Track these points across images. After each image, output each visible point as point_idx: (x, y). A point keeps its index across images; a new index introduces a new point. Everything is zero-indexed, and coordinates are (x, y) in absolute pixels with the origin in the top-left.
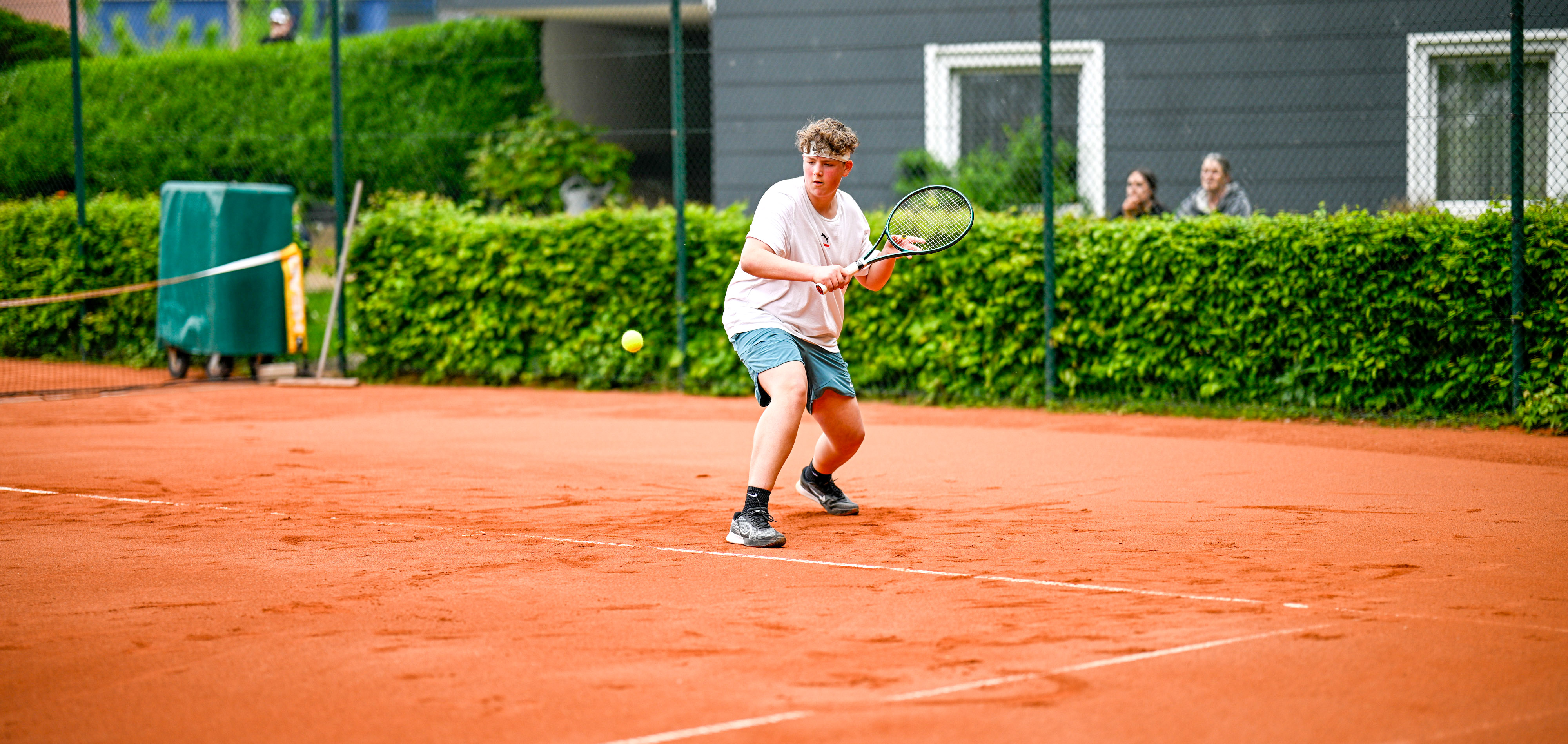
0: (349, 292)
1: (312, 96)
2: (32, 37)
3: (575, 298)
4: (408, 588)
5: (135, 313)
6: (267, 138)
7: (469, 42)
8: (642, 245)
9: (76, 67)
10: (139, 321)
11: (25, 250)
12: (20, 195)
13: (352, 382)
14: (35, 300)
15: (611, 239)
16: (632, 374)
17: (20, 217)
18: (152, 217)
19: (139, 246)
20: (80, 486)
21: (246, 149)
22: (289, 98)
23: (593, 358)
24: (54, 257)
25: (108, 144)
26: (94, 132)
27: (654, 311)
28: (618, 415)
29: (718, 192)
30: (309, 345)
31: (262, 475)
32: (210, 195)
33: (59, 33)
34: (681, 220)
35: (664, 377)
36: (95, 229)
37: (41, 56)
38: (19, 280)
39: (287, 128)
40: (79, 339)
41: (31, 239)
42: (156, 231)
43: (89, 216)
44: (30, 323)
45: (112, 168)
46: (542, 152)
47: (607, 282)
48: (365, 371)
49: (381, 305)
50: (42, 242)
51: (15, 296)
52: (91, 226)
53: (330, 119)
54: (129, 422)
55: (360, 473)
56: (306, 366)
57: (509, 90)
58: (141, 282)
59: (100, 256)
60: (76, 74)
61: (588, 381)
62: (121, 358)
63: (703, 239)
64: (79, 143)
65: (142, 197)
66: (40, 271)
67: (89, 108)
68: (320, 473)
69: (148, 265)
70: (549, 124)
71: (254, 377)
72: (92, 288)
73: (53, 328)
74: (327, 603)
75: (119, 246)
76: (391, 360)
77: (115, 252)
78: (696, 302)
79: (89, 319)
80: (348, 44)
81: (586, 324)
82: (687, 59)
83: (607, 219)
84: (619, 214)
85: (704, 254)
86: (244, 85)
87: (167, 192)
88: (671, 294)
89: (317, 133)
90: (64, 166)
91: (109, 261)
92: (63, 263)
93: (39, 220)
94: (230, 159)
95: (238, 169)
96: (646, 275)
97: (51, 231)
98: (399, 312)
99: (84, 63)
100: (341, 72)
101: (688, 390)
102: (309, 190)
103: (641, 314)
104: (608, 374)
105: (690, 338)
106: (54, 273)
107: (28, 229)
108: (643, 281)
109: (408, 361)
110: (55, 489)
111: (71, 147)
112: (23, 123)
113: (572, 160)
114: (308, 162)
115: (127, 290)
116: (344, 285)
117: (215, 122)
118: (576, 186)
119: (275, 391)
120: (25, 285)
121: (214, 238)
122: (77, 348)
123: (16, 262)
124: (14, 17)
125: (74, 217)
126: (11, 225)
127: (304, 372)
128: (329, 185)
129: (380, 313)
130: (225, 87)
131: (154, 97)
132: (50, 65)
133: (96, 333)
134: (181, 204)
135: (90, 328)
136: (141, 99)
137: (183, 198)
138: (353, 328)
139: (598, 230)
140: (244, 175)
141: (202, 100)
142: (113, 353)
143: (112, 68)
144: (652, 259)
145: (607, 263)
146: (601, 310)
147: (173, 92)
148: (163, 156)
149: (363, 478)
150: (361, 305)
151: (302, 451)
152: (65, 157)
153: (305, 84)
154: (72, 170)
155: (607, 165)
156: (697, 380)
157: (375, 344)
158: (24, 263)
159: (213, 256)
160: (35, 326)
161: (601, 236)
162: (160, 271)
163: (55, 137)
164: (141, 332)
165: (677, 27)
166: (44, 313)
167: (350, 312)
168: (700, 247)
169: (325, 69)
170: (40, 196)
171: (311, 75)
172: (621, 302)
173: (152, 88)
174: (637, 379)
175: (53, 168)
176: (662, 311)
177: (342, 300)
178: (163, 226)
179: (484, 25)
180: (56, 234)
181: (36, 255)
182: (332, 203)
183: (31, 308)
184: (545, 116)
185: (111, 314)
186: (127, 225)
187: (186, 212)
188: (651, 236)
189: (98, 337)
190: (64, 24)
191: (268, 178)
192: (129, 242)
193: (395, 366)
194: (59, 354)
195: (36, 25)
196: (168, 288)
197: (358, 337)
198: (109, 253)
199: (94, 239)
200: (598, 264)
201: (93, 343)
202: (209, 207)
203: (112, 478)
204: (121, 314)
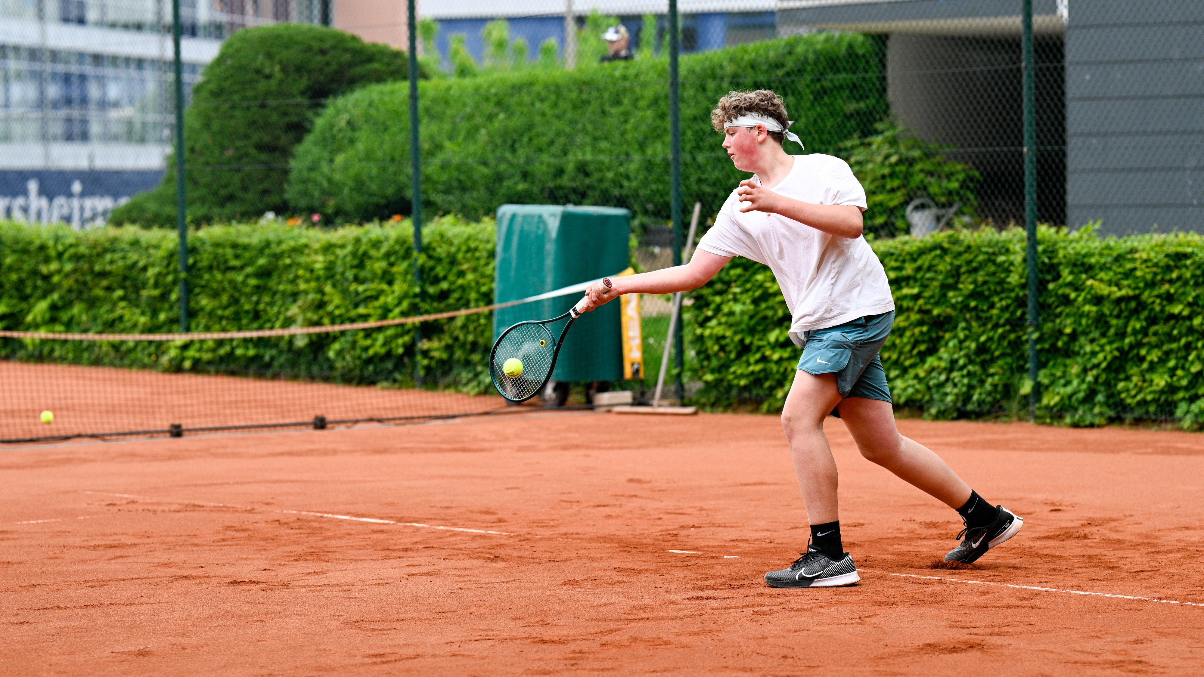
0: (686, 316)
1: (649, 113)
2: (370, 59)
3: (920, 323)
4: (749, 624)
5: (471, 338)
6: (605, 158)
7: (811, 57)
8: (992, 268)
9: (414, 88)
10: (474, 346)
11: (362, 274)
12: (357, 221)
13: (690, 410)
14: (372, 323)
15: (957, 262)
16: (980, 403)
17: (358, 241)
18: (488, 241)
19: (475, 270)
20: (416, 515)
21: (583, 169)
22: (626, 115)
23: (940, 385)
24: (390, 283)
25: (444, 166)
26: (431, 153)
27: (1003, 337)
28: (965, 445)
29: (1072, 213)
30: (645, 373)
31: (599, 506)
32: (546, 216)
33: (397, 55)
34: (1033, 240)
35: (1014, 406)
36: (431, 252)
37: (379, 79)
38: (356, 306)
39: (625, 147)
40: (414, 365)
41: (368, 264)
42: (492, 255)
43: (426, 240)
44: (366, 349)
45: (448, 191)
46: (886, 171)
47: (953, 306)
48: (703, 400)
49: (719, 331)
50: (379, 266)
51: (352, 321)
52: (426, 249)
53: (668, 139)
54: (464, 450)
55: (698, 504)
56: (643, 394)
57: (851, 107)
58: (477, 306)
59: (436, 280)
60: (414, 96)
61: (933, 411)
62: (455, 384)
63: (1055, 261)
64: (416, 167)
65: (478, 220)
66: (376, 298)
67: (425, 129)
68: (658, 505)
69: (484, 289)
70: (893, 142)
71: (589, 405)
72: (427, 312)
73: (389, 355)
74: (666, 639)
75: (455, 270)
76: (730, 387)
77: (451, 277)
78: (1048, 327)
79: (424, 345)
80: (685, 60)
81: (932, 351)
82: (1039, 73)
83: (955, 241)
84: (967, 236)
85: (1058, 276)
86: (580, 105)
87: (504, 214)
88: (1022, 318)
89: (655, 155)
90: (401, 189)
91: (445, 285)
92: (399, 287)
93: (376, 244)
94: (565, 181)
95: (574, 190)
96: (996, 299)
97: (387, 255)
98: (737, 338)
99: (422, 84)
100: (680, 91)
101: (1039, 420)
102: (646, 212)
103: (990, 339)
104: (955, 402)
105: (1043, 365)
106: (390, 300)
107: (365, 254)
108: (992, 306)
109: (746, 388)
110: (391, 518)
111: (410, 170)
112: (360, 146)
113: (918, 178)
114: (645, 183)
115: (463, 313)
116: (681, 309)
117: (551, 143)
118: (922, 207)
119: (612, 418)
120: (362, 310)
121: (550, 262)
122: (412, 374)
123: (353, 287)
124: (354, 38)
125: (411, 240)
126: (349, 248)
127: (641, 400)
128: (667, 205)
129: (719, 339)
130: (563, 105)
131: (491, 118)
132: (387, 87)
133: (432, 358)
134: (517, 228)
135: (425, 353)
136: (478, 120)
137: (519, 219)
138: (690, 354)
139: (945, 251)
140: (580, 197)
141: (538, 119)
142: (450, 379)
143: (449, 88)
144: (1001, 282)
145: (954, 287)
146: (947, 336)
147: (510, 114)
148: (499, 178)
149: (701, 509)
150: (699, 331)
151: (639, 481)
152: (402, 179)
153: (642, 103)
154: (409, 193)
155: (954, 185)
156: (1048, 408)
157: (713, 371)
158: (361, 288)
159: (549, 280)
160: (371, 352)
161: (948, 259)
162: (496, 296)
163: (393, 160)
164: (476, 357)
165: (1029, 39)
166: (380, 338)
167: (688, 337)
168: (1053, 270)
169: (663, 87)
170: (376, 221)
171: (649, 93)
172: (968, 328)
173: (489, 108)
174: (986, 408)
175: (390, 191)
176: (1012, 336)
177: (680, 324)
178: (499, 250)
179: (827, 40)
180: (392, 259)
181: (372, 280)
182: (671, 224)
183: (368, 333)
184: (889, 134)
185: (447, 340)
186: (464, 248)
187: (523, 237)
188: (1001, 259)
189: (433, 364)
190: (401, 44)
191: (605, 201)
192: (465, 267)
193: (734, 392)
194: (395, 381)
195: (374, 45)
196: (503, 312)
197: (696, 364)
198: (445, 278)
199: (431, 263)
200: (945, 287)
201: (428, 369)
202: (546, 230)
203: (447, 508)
204: (456, 339)
